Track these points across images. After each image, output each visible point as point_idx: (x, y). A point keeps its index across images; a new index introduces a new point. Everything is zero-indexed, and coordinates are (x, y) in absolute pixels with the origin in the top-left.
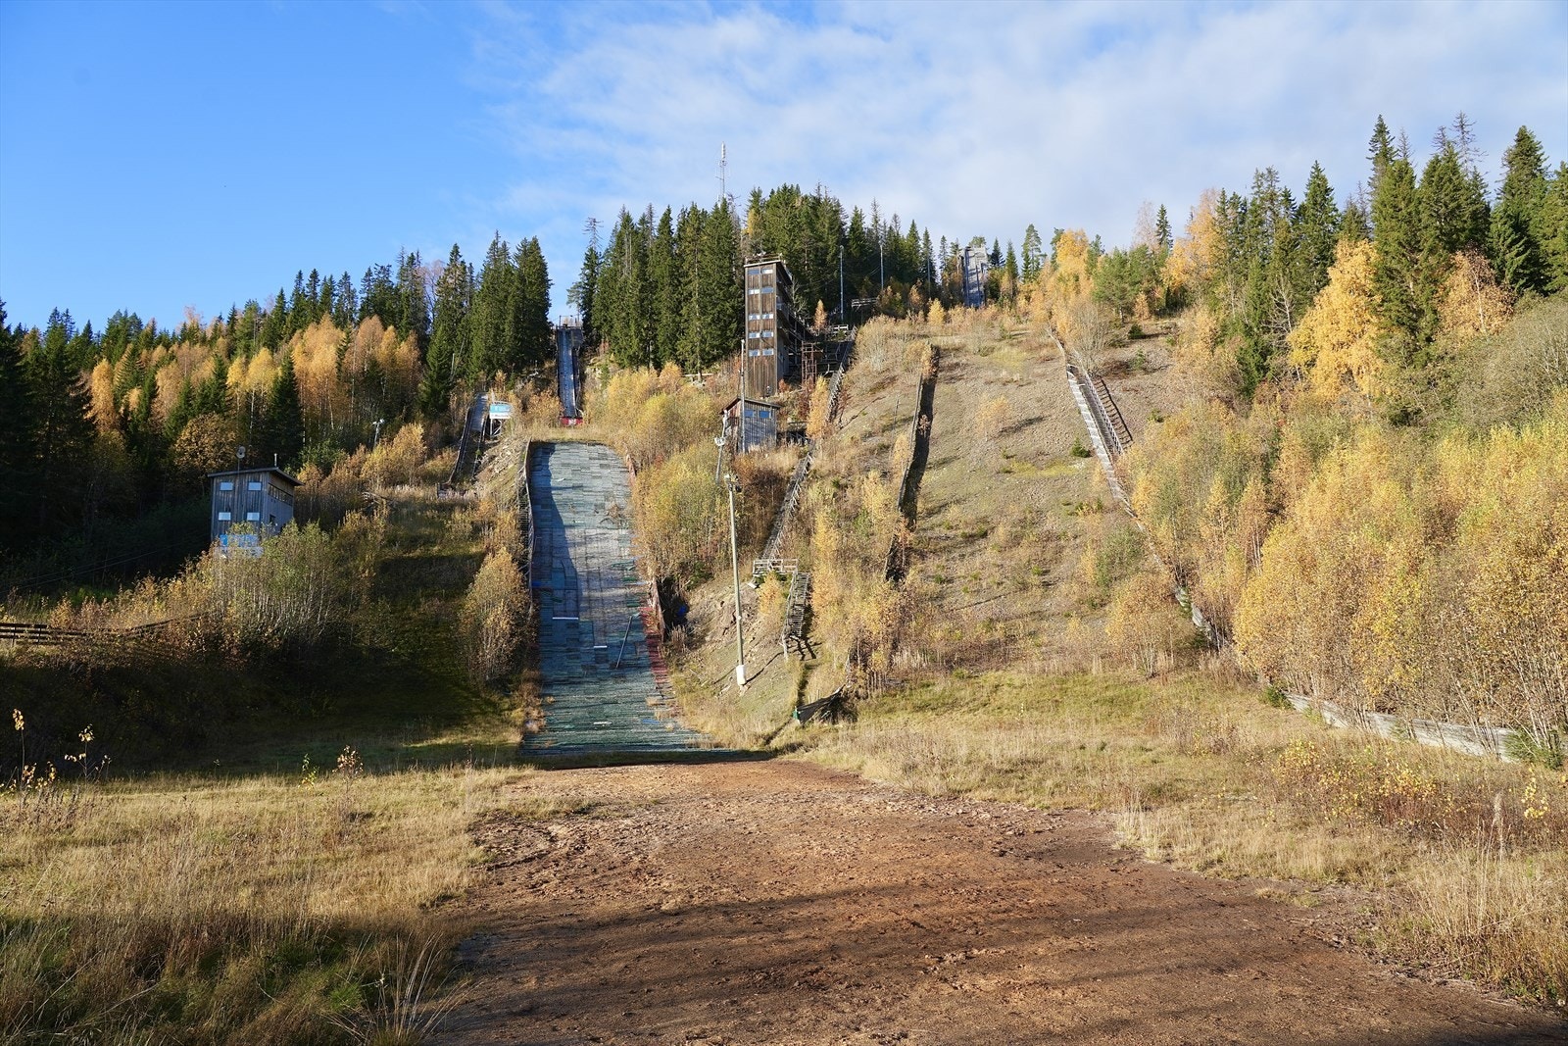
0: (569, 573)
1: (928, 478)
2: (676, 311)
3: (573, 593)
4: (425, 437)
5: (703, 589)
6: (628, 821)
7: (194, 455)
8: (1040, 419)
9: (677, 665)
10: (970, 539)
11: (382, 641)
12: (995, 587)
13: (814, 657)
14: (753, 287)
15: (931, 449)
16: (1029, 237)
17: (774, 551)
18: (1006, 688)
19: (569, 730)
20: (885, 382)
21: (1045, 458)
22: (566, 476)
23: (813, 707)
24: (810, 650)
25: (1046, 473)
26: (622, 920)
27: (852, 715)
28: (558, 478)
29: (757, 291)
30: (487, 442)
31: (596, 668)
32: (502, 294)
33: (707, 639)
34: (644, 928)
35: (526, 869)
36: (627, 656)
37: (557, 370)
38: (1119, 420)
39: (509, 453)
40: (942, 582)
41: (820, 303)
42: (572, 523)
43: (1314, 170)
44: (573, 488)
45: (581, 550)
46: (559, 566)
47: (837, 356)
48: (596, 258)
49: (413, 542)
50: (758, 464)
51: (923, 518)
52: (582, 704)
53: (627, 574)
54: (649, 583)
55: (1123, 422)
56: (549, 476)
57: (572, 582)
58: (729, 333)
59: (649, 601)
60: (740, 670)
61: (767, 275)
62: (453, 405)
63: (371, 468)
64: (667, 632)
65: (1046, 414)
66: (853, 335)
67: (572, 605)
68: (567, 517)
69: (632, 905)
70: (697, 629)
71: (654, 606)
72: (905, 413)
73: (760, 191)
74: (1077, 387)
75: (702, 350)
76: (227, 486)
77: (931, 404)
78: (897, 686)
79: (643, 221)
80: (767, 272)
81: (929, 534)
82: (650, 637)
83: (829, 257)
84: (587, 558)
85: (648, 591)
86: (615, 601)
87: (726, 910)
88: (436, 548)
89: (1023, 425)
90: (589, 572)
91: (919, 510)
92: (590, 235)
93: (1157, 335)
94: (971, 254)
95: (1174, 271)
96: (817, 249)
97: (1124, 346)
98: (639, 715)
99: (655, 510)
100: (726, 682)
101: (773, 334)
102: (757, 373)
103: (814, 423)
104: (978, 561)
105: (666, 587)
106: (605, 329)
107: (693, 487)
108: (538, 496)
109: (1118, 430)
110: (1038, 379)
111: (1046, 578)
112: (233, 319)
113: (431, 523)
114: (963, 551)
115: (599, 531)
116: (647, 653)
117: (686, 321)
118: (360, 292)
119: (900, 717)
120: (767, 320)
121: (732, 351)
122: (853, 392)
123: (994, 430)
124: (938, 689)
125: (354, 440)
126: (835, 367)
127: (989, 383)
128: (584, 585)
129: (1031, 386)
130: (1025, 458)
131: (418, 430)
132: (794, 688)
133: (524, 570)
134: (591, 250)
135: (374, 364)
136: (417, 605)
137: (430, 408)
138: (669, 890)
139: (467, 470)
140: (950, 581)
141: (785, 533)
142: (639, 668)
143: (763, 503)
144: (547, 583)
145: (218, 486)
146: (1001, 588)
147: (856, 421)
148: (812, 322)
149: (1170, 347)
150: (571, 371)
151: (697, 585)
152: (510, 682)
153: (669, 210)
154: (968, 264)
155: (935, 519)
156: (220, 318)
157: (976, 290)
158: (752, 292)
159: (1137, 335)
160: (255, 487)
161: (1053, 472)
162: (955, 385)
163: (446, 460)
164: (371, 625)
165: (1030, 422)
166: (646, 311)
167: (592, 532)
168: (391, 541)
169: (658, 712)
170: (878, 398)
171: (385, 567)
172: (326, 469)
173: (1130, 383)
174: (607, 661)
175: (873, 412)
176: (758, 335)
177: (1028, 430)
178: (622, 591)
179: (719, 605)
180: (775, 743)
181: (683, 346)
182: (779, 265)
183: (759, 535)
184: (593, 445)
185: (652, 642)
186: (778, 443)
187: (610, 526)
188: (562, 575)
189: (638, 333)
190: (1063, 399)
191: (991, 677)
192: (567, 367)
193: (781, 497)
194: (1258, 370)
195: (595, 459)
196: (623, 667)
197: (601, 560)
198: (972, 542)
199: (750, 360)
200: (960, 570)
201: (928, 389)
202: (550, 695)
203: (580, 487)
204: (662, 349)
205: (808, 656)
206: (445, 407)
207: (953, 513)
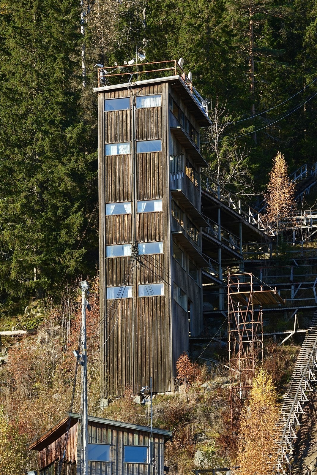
29: (125, 149)
41: (280, 162)
158: (113, 150)
176: (128, 251)
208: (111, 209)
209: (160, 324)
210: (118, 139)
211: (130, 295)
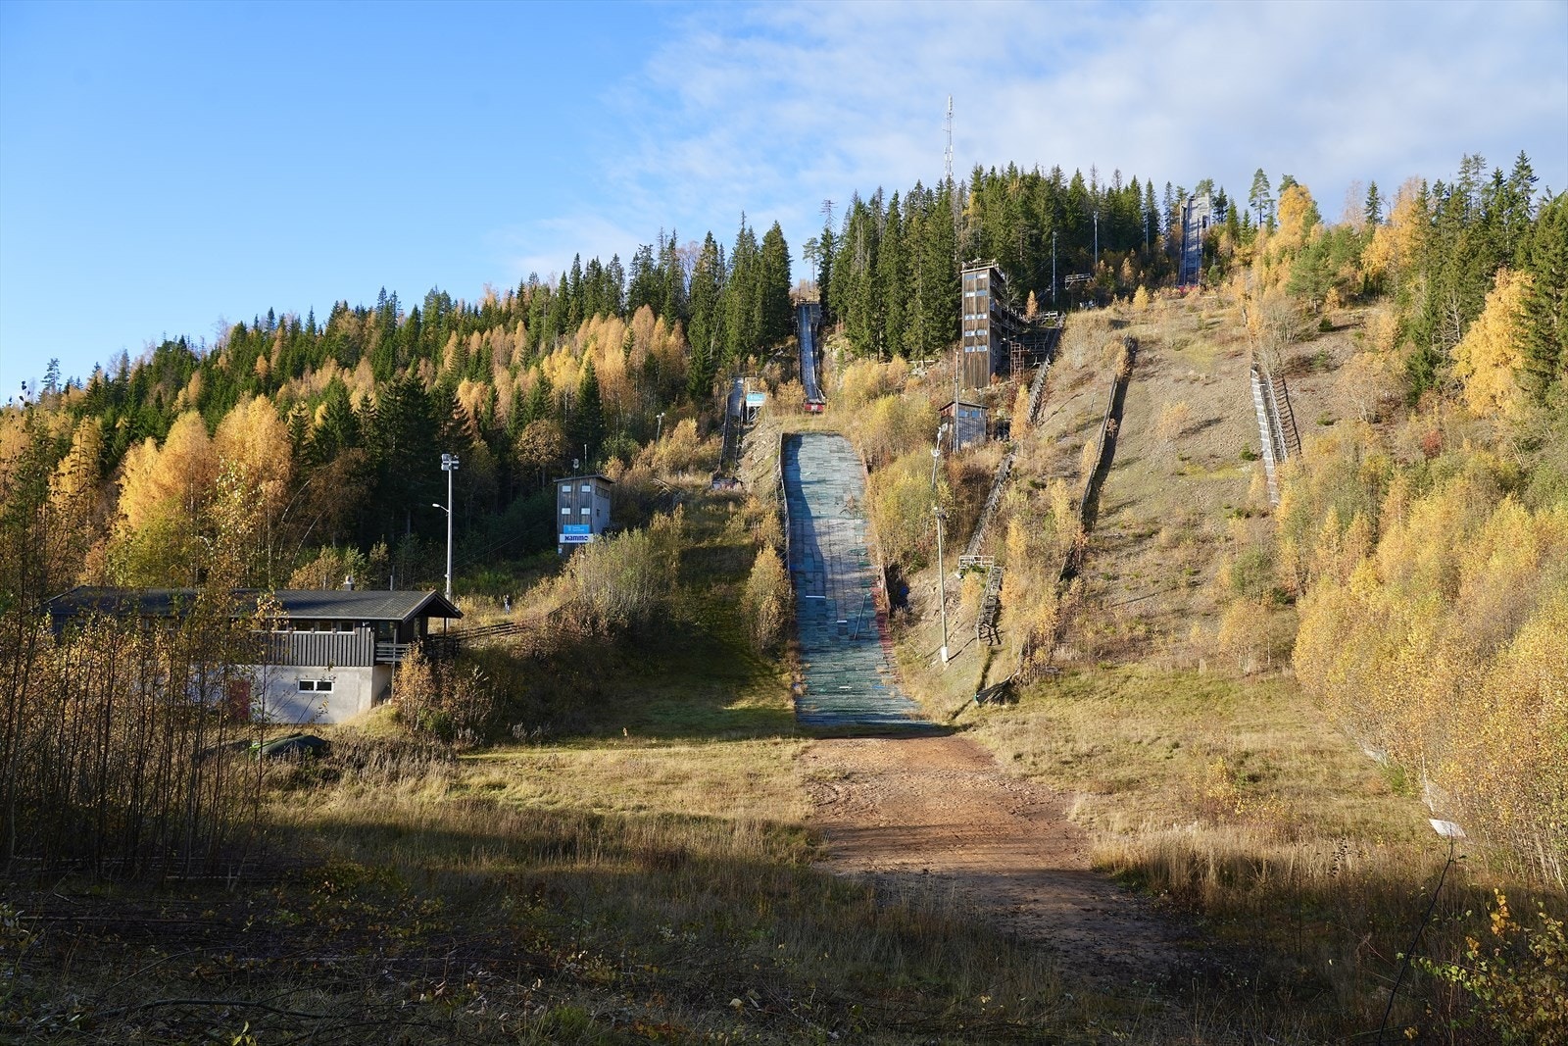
0: (817, 558)
1: (1113, 478)
2: (903, 303)
3: (821, 575)
4: (698, 429)
5: (920, 575)
6: (867, 785)
7: (531, 452)
8: (1218, 421)
9: (900, 639)
10: (1139, 538)
11: (689, 616)
12: (1151, 585)
13: (999, 643)
14: (969, 291)
15: (1118, 449)
16: (1257, 181)
17: (978, 545)
18: (1134, 679)
19: (823, 693)
20: (1085, 378)
21: (1216, 460)
22: (812, 470)
23: (989, 692)
24: (997, 637)
25: (1215, 476)
26: (867, 829)
27: (1015, 699)
28: (806, 472)
29: (972, 294)
30: (745, 427)
31: (839, 640)
32: (751, 282)
33: (922, 618)
34: (874, 832)
35: (831, 807)
36: (862, 630)
37: (798, 347)
38: (1291, 422)
39: (764, 442)
40: (1109, 579)
41: (1032, 294)
42: (818, 514)
43: (1519, 160)
44: (819, 482)
45: (826, 538)
46: (810, 552)
47: (1043, 344)
48: (832, 238)
49: (702, 534)
50: (969, 461)
51: (1102, 517)
52: (829, 670)
53: (862, 559)
54: (878, 568)
55: (1294, 424)
56: (798, 470)
57: (820, 566)
58: (948, 325)
59: (878, 583)
60: (944, 651)
61: (981, 280)
62: (716, 390)
63: (660, 459)
64: (892, 610)
65: (1225, 414)
66: (1061, 322)
67: (820, 585)
68: (814, 509)
69: (870, 825)
70: (915, 609)
71: (882, 587)
72: (1098, 412)
73: (981, 169)
74: (1258, 386)
75: (925, 342)
76: (566, 489)
77: (1122, 403)
78: (1052, 675)
79: (873, 202)
80: (982, 276)
81: (1105, 533)
82: (879, 614)
83: (1044, 237)
84: (830, 545)
85: (877, 574)
86: (853, 583)
87: (900, 828)
88: (719, 540)
89: (1202, 427)
90: (832, 558)
91: (1100, 509)
92: (825, 216)
93: (1346, 327)
94: (1194, 204)
95: (1375, 256)
96: (1031, 236)
97: (1312, 340)
98: (871, 681)
99: (883, 508)
100: (935, 656)
101: (986, 333)
102: (972, 367)
103: (1019, 419)
104: (1141, 561)
105: (891, 572)
106: (840, 309)
107: (914, 492)
108: (791, 488)
109: (1289, 432)
110: (1224, 377)
111: (1196, 578)
112: (521, 292)
113: (712, 516)
114: (1131, 550)
115: (839, 521)
116: (877, 628)
117: (911, 315)
118: (629, 275)
119: (1050, 701)
120: (981, 320)
121: (951, 342)
122: (1056, 386)
123: (1175, 431)
124: (1083, 678)
125: (645, 434)
126: (1042, 359)
127: (1177, 381)
128: (828, 569)
129: (1216, 385)
130: (1200, 461)
131: (693, 424)
132: (980, 671)
133: (784, 557)
134: (827, 231)
135: (651, 357)
136: (709, 587)
137: (697, 396)
138: (882, 819)
139: (732, 454)
140: (1116, 578)
141: (987, 532)
142: (871, 640)
143: (971, 499)
144: (801, 567)
145: (561, 488)
146: (1157, 586)
147: (1058, 416)
148: (1024, 312)
149: (1357, 341)
150: (811, 348)
151: (915, 571)
152: (779, 650)
153: (897, 195)
154: (1189, 217)
155: (1112, 519)
156: (512, 292)
157: (1195, 247)
158: (968, 295)
159: (1327, 328)
160: (586, 489)
161: (1220, 475)
162: (1146, 383)
163: (714, 446)
164: (682, 605)
165: (1209, 423)
166: (876, 303)
167: (834, 522)
168: (686, 533)
169: (884, 679)
170: (1077, 395)
171: (684, 556)
172: (627, 460)
173: (1309, 382)
174: (847, 634)
175: (1071, 410)
176: (973, 334)
177: (1206, 431)
178: (857, 575)
179: (932, 590)
180: (959, 721)
181: (909, 337)
182: (992, 270)
183: (967, 529)
184: (833, 436)
185: (881, 619)
186: (987, 440)
187: (847, 516)
188: (811, 559)
189: (869, 326)
190: (1243, 399)
191: (1127, 667)
192: (807, 345)
193: (986, 492)
194: (1426, 378)
195: (835, 452)
196: (859, 639)
197: (841, 547)
198: (1140, 542)
199: (966, 356)
200: (1126, 568)
201: (1121, 387)
202: (808, 662)
203: (824, 481)
204: (890, 339)
205: (995, 642)
206: (710, 394)
207: (1127, 514)
208: (967, 318)
209: (985, 361)
210: (970, 290)
211: (974, 350)
